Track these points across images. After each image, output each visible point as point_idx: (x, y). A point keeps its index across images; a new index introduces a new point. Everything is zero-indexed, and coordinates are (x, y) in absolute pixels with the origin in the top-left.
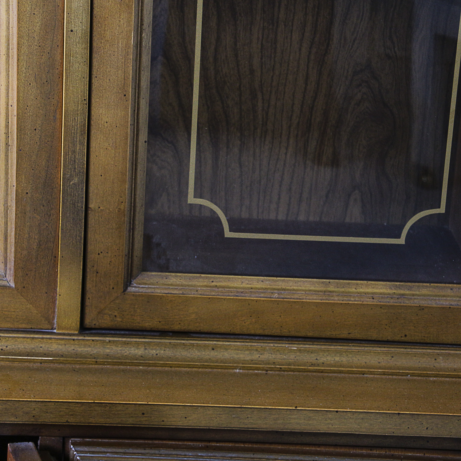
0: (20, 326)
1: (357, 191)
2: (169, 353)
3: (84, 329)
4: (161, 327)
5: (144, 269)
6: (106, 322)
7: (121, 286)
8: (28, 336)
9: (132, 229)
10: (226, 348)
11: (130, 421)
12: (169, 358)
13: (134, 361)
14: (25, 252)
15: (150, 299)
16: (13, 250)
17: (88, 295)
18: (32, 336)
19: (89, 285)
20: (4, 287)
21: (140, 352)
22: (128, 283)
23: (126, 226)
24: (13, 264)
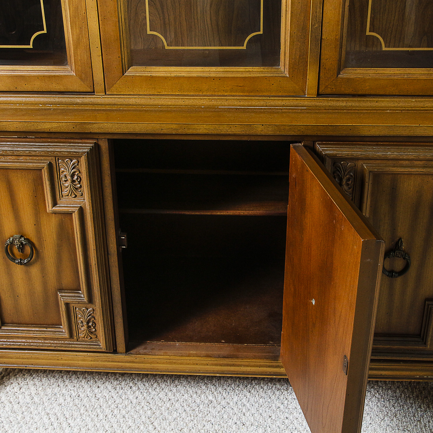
0: (291, 94)
1: (425, 36)
2: (357, 104)
3: (319, 95)
4: (353, 93)
5: (345, 67)
6: (329, 91)
7: (336, 75)
8: (295, 98)
9: (341, 48)
10: (383, 101)
11: (344, 133)
12: (357, 107)
13: (342, 109)
14: (293, 60)
15: (349, 80)
16: (288, 59)
17: (321, 79)
18: (296, 98)
19: (321, 75)
20: (284, 77)
21: (344, 104)
22: (338, 73)
23: (339, 46)
24: (288, 66)
